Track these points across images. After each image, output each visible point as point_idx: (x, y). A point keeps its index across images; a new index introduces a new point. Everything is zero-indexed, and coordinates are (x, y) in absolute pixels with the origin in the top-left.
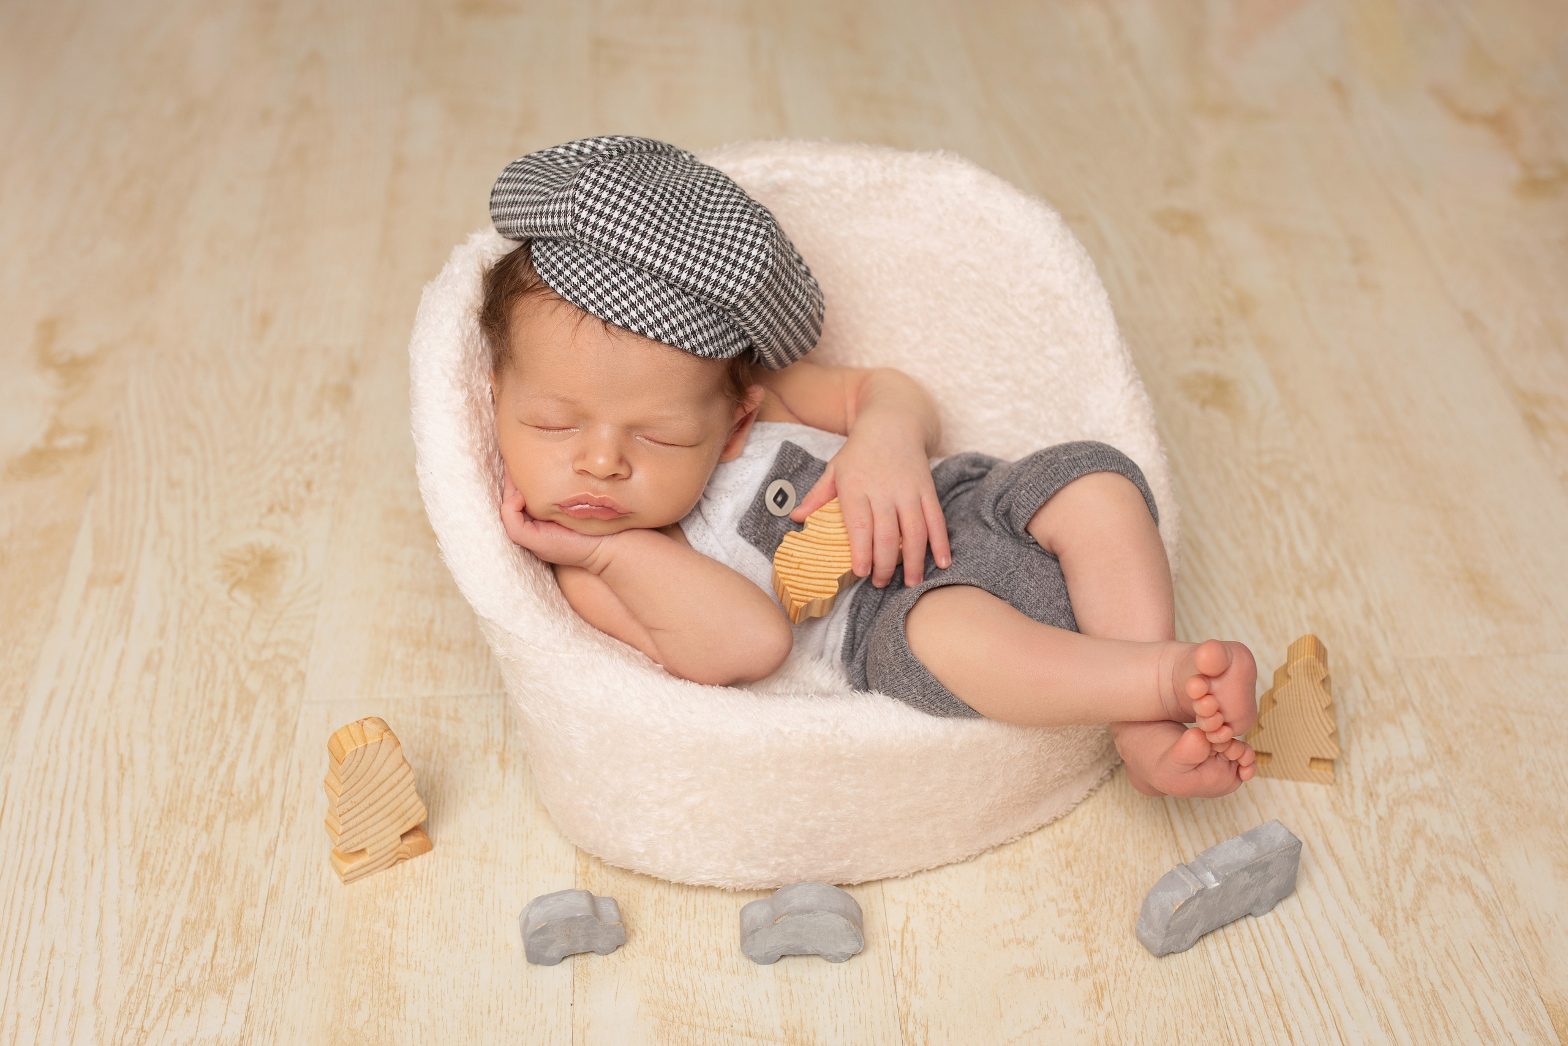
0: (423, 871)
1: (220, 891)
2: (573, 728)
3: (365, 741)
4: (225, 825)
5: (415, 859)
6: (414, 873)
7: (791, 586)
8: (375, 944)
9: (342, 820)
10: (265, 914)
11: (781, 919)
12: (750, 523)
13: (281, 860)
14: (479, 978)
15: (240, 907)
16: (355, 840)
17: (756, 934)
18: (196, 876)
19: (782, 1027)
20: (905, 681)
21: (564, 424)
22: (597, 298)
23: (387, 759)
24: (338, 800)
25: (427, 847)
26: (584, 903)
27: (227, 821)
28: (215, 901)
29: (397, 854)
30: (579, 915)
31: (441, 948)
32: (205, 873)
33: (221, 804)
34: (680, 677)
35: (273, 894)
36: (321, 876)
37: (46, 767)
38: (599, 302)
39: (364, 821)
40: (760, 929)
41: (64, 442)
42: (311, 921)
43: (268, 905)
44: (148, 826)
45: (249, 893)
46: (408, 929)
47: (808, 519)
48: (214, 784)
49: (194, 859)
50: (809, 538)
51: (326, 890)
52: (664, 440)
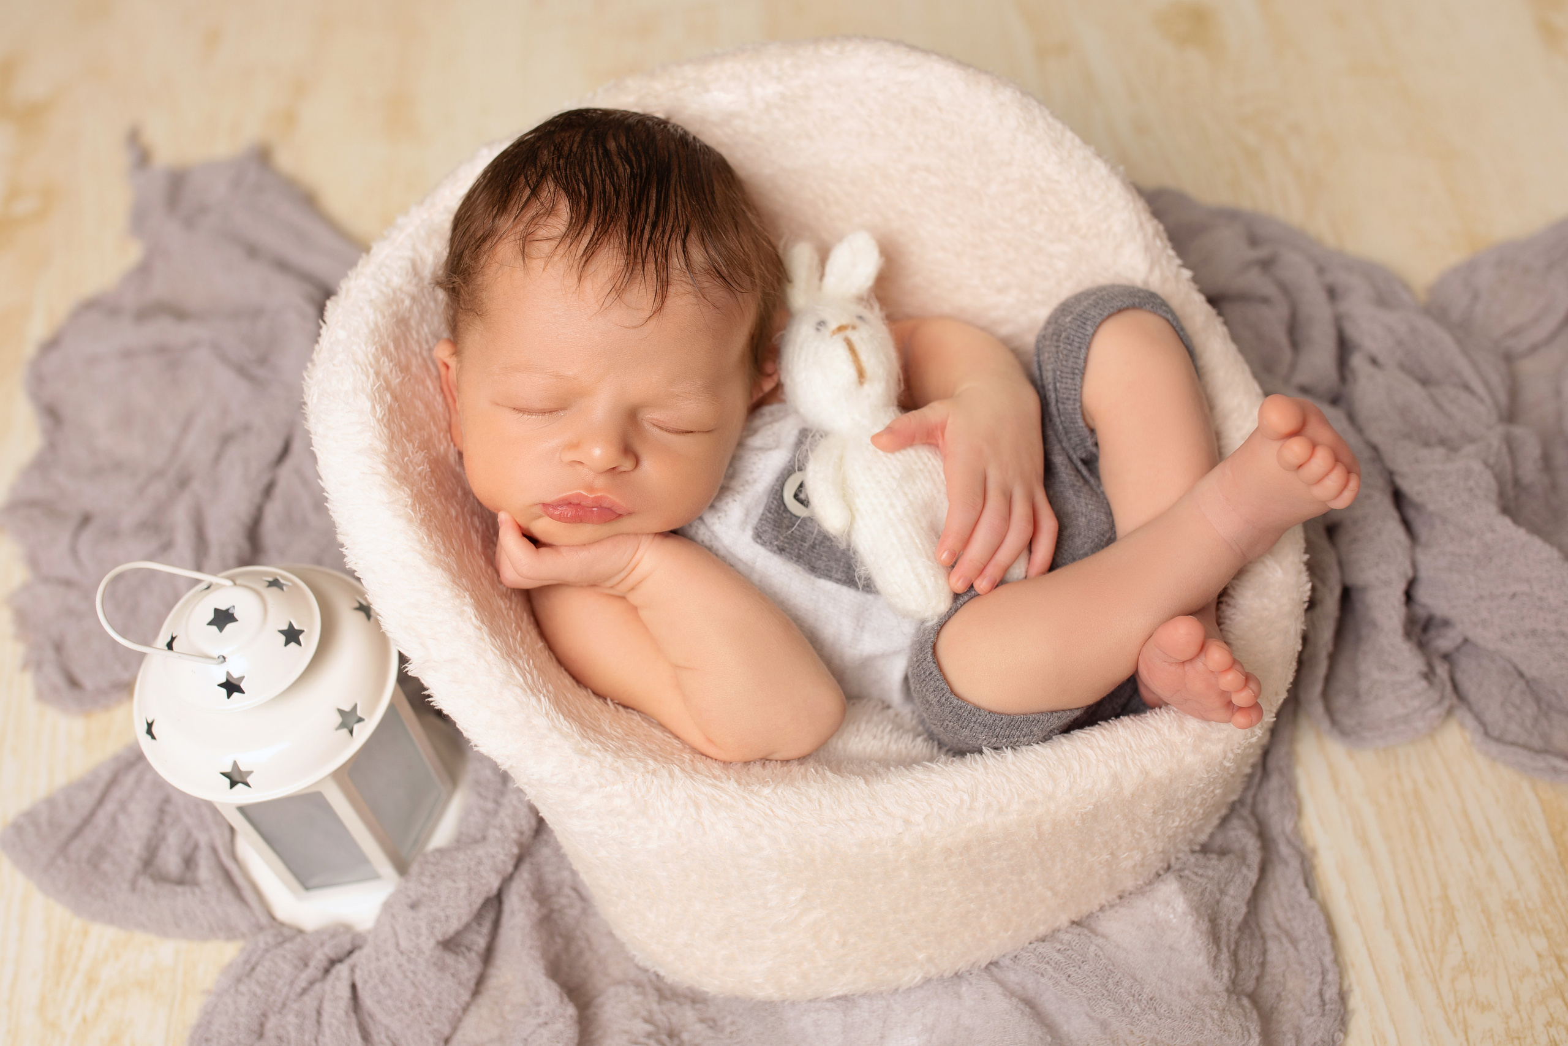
41: (22, 207)
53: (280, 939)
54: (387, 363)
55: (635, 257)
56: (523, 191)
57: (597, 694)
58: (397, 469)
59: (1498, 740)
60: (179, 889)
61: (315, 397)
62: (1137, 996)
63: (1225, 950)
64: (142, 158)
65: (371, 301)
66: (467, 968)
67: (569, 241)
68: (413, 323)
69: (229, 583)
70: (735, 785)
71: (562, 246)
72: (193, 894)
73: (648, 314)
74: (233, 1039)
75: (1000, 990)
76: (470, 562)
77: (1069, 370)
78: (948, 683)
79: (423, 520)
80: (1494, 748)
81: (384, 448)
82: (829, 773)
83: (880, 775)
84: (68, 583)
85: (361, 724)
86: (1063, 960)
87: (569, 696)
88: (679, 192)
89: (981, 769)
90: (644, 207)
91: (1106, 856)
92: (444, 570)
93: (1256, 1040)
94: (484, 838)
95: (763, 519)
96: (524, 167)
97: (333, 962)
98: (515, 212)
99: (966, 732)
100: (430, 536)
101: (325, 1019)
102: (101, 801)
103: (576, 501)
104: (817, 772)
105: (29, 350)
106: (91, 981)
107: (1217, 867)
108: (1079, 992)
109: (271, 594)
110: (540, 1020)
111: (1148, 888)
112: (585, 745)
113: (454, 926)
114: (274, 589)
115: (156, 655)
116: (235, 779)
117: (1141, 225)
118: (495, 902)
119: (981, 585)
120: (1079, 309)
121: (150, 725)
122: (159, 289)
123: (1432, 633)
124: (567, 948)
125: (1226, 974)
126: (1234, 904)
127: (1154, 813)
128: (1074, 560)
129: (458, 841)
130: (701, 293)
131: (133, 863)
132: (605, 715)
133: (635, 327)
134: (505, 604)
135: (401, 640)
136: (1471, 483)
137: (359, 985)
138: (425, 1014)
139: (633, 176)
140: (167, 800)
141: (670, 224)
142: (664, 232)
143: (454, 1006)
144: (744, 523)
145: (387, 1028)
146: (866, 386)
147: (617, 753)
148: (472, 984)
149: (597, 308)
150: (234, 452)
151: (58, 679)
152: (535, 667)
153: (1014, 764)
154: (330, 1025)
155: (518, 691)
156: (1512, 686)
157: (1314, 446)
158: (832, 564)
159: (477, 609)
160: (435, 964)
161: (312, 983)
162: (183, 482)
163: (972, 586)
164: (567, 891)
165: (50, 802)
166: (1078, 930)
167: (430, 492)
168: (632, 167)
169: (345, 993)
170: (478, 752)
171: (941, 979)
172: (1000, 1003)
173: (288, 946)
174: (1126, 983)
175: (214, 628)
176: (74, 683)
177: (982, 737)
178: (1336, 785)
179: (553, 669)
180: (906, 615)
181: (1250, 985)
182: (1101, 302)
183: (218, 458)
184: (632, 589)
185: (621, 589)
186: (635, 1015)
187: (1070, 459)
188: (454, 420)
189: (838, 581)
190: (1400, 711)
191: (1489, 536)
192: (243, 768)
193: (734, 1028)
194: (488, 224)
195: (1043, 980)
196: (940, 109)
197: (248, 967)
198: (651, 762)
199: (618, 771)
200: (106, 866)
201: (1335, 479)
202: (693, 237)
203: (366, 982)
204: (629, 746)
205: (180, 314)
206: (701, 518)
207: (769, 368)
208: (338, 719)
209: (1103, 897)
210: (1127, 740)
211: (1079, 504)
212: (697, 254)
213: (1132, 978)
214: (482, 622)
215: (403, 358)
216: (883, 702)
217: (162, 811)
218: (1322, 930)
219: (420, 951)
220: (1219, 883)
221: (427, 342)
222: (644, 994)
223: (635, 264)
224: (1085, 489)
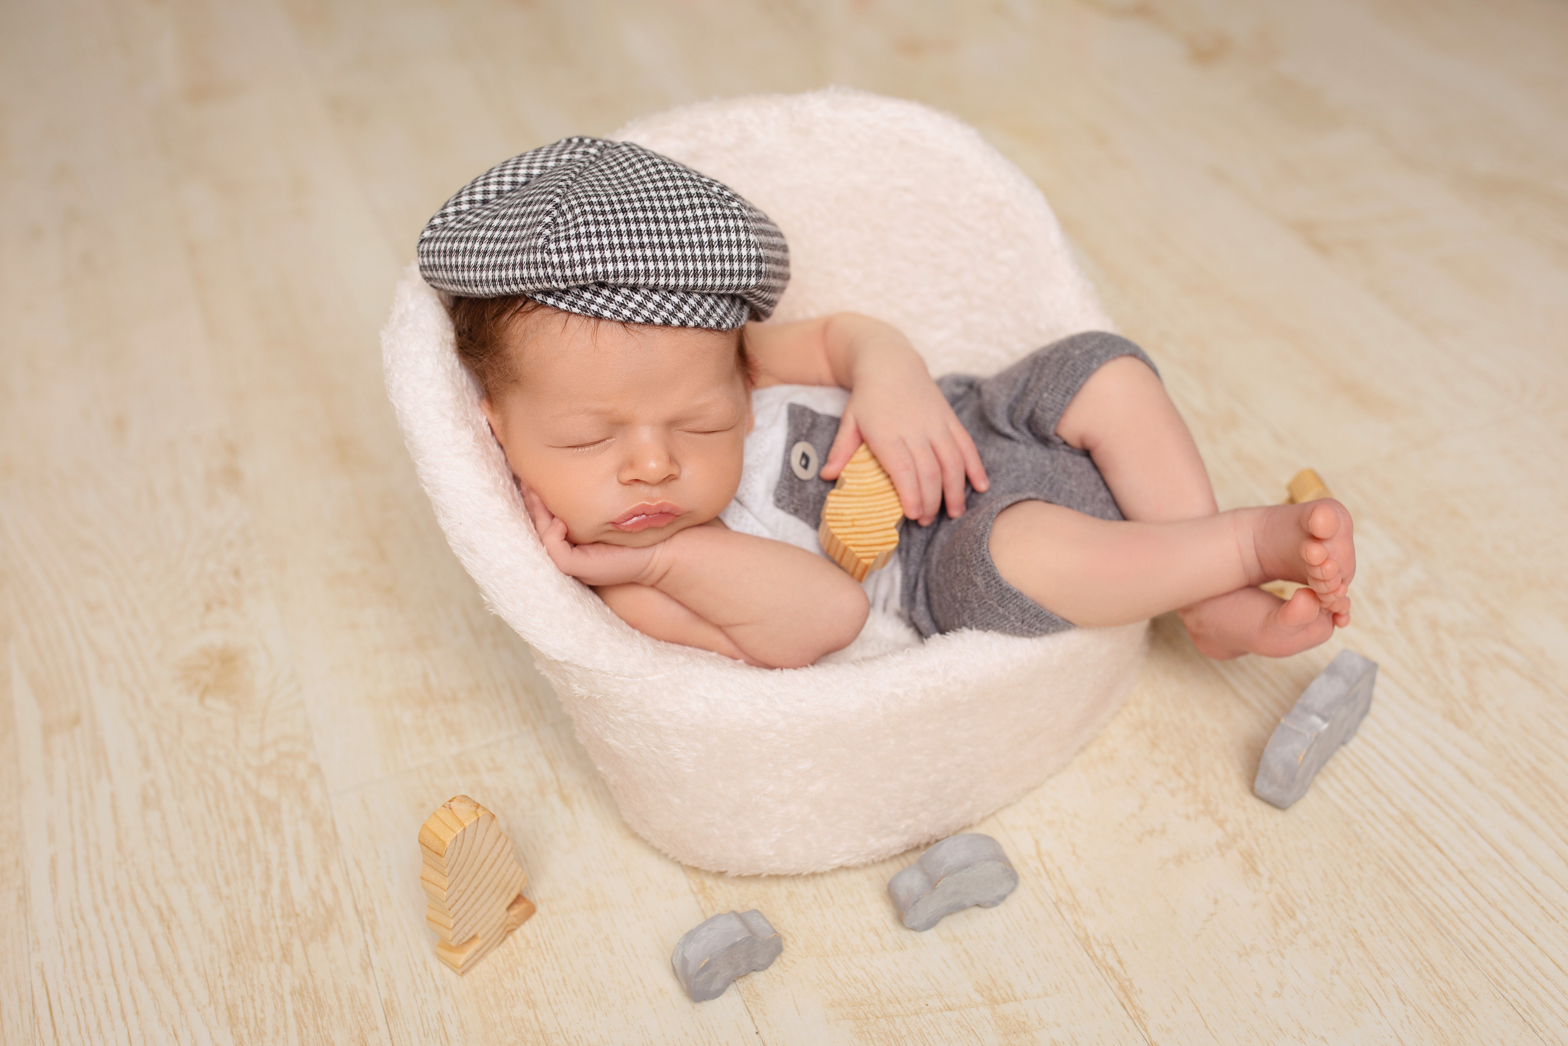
0: (537, 937)
1: (331, 1024)
2: (677, 750)
3: (462, 825)
4: (304, 950)
5: (523, 927)
6: (528, 942)
7: (854, 545)
8: (523, 1031)
9: (451, 913)
10: (390, 1035)
11: (941, 883)
12: (785, 493)
13: (382, 970)
14: (649, 1034)
15: (361, 1035)
16: (466, 928)
17: (918, 904)
18: (298, 1016)
19: (976, 990)
20: (1001, 610)
21: (596, 438)
22: (607, 301)
23: (485, 836)
24: (445, 894)
25: (531, 911)
26: (737, 925)
27: (304, 946)
28: (330, 1037)
29: (505, 928)
30: (739, 939)
31: (594, 1015)
32: (306, 1010)
33: (291, 929)
34: (771, 667)
35: (389, 1010)
36: (432, 975)
37: (79, 942)
38: (611, 304)
39: (472, 907)
40: (921, 898)
42: (444, 1028)
43: (389, 1024)
44: (221, 975)
45: (364, 1017)
46: (550, 1004)
47: (843, 474)
48: (273, 909)
49: (288, 998)
50: (852, 493)
51: (445, 989)
52: (707, 429)
103: (641, 512)
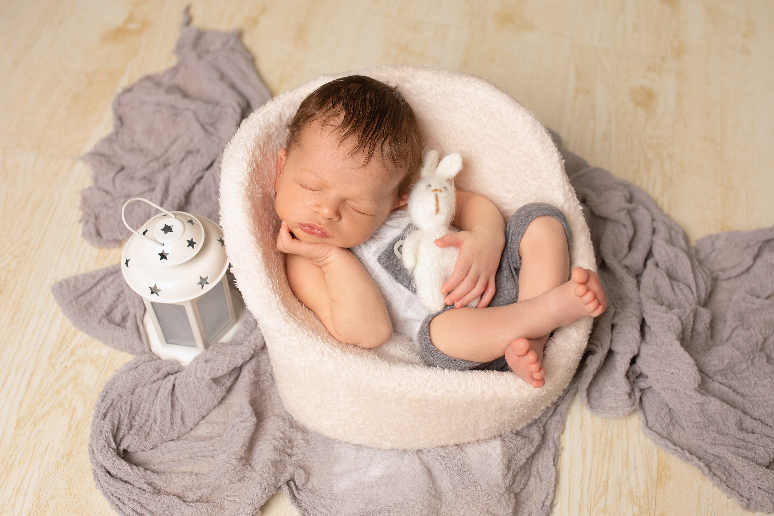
12: (384, 257)
21: (314, 188)
41: (132, 26)
53: (151, 359)
54: (258, 151)
55: (363, 143)
56: (329, 104)
57: (300, 301)
58: (249, 193)
59: (651, 429)
60: (118, 328)
61: (227, 156)
62: (470, 479)
63: (511, 473)
64: (189, 21)
65: (260, 125)
66: (220, 392)
67: (340, 129)
68: (273, 138)
69: (174, 216)
70: (340, 351)
71: (337, 130)
72: (123, 331)
73: (360, 165)
74: (122, 391)
75: (419, 461)
76: (266, 236)
77: (518, 232)
78: (430, 338)
79: (253, 216)
80: (647, 431)
81: (247, 184)
82: (377, 357)
83: (396, 364)
84: (108, 193)
85: (207, 285)
86: (446, 456)
87: (288, 298)
88: (387, 122)
89: (434, 373)
90: (372, 125)
91: (473, 422)
92: (255, 237)
93: (510, 510)
94: (242, 344)
95: (383, 254)
96: (333, 94)
97: (169, 374)
98: (324, 111)
99: (432, 359)
100: (254, 223)
101: (159, 394)
102: (96, 284)
103: (313, 227)
104: (373, 355)
105: (119, 90)
106: (72, 353)
107: (519, 441)
108: (448, 470)
109: (188, 225)
110: (241, 420)
111: (489, 441)
112: (288, 318)
113: (220, 374)
114: (190, 224)
115: (137, 235)
116: (154, 291)
117: (564, 185)
118: (239, 369)
119: (457, 305)
120: (529, 210)
121: (127, 261)
122: (179, 80)
123: (640, 379)
124: (260, 397)
125: (508, 482)
126: (521, 457)
127: (496, 410)
128: (498, 306)
129: (231, 342)
130: (383, 163)
131: (102, 312)
132: (300, 310)
133: (354, 169)
134: (275, 256)
135: (231, 260)
136: (671, 324)
137: (176, 386)
138: (198, 404)
139: (371, 112)
140: (122, 292)
141: (380, 134)
142: (377, 136)
143: (210, 405)
144: (376, 253)
145: (182, 405)
146: (438, 215)
147: (299, 325)
148: (220, 399)
149: (343, 158)
150: (190, 159)
151: (93, 231)
152: (279, 283)
153: (447, 375)
154: (161, 397)
155: (269, 290)
156: (663, 409)
157: (588, 290)
158: (405, 279)
159: (263, 255)
160: (208, 386)
161: (158, 379)
162: (166, 166)
163: (453, 304)
164: (268, 375)
165: (76, 278)
166: (456, 447)
167: (259, 205)
168: (372, 108)
169: (170, 387)
170: (247, 309)
171: (398, 449)
172: (417, 465)
173: (153, 362)
174: (467, 473)
175: (163, 232)
176: (99, 234)
177: (437, 362)
178: (581, 427)
179: (286, 286)
180: (425, 308)
181: (517, 490)
182: (538, 210)
183: (183, 160)
184: (325, 265)
185: (320, 264)
186: (279, 429)
187: (510, 266)
188: (278, 180)
189: (405, 286)
190: (614, 405)
191: (669, 347)
192: (158, 288)
193: (315, 446)
194: (313, 111)
195: (436, 462)
196: (501, 116)
197: (135, 366)
198: (311, 332)
199: (297, 332)
200: (91, 310)
201: (592, 306)
202: (388, 141)
203: (179, 385)
204: (305, 324)
205: (186, 95)
206: (360, 246)
207: (404, 197)
208: (199, 281)
209: (470, 439)
210: (493, 379)
211: (507, 284)
212: (387, 148)
213: (471, 472)
214: (264, 261)
215: (265, 151)
216: (410, 338)
217: (119, 295)
218: (553, 478)
219: (204, 379)
220: (517, 448)
221: (277, 147)
222: (285, 423)
223: (362, 145)
224: (511, 280)
